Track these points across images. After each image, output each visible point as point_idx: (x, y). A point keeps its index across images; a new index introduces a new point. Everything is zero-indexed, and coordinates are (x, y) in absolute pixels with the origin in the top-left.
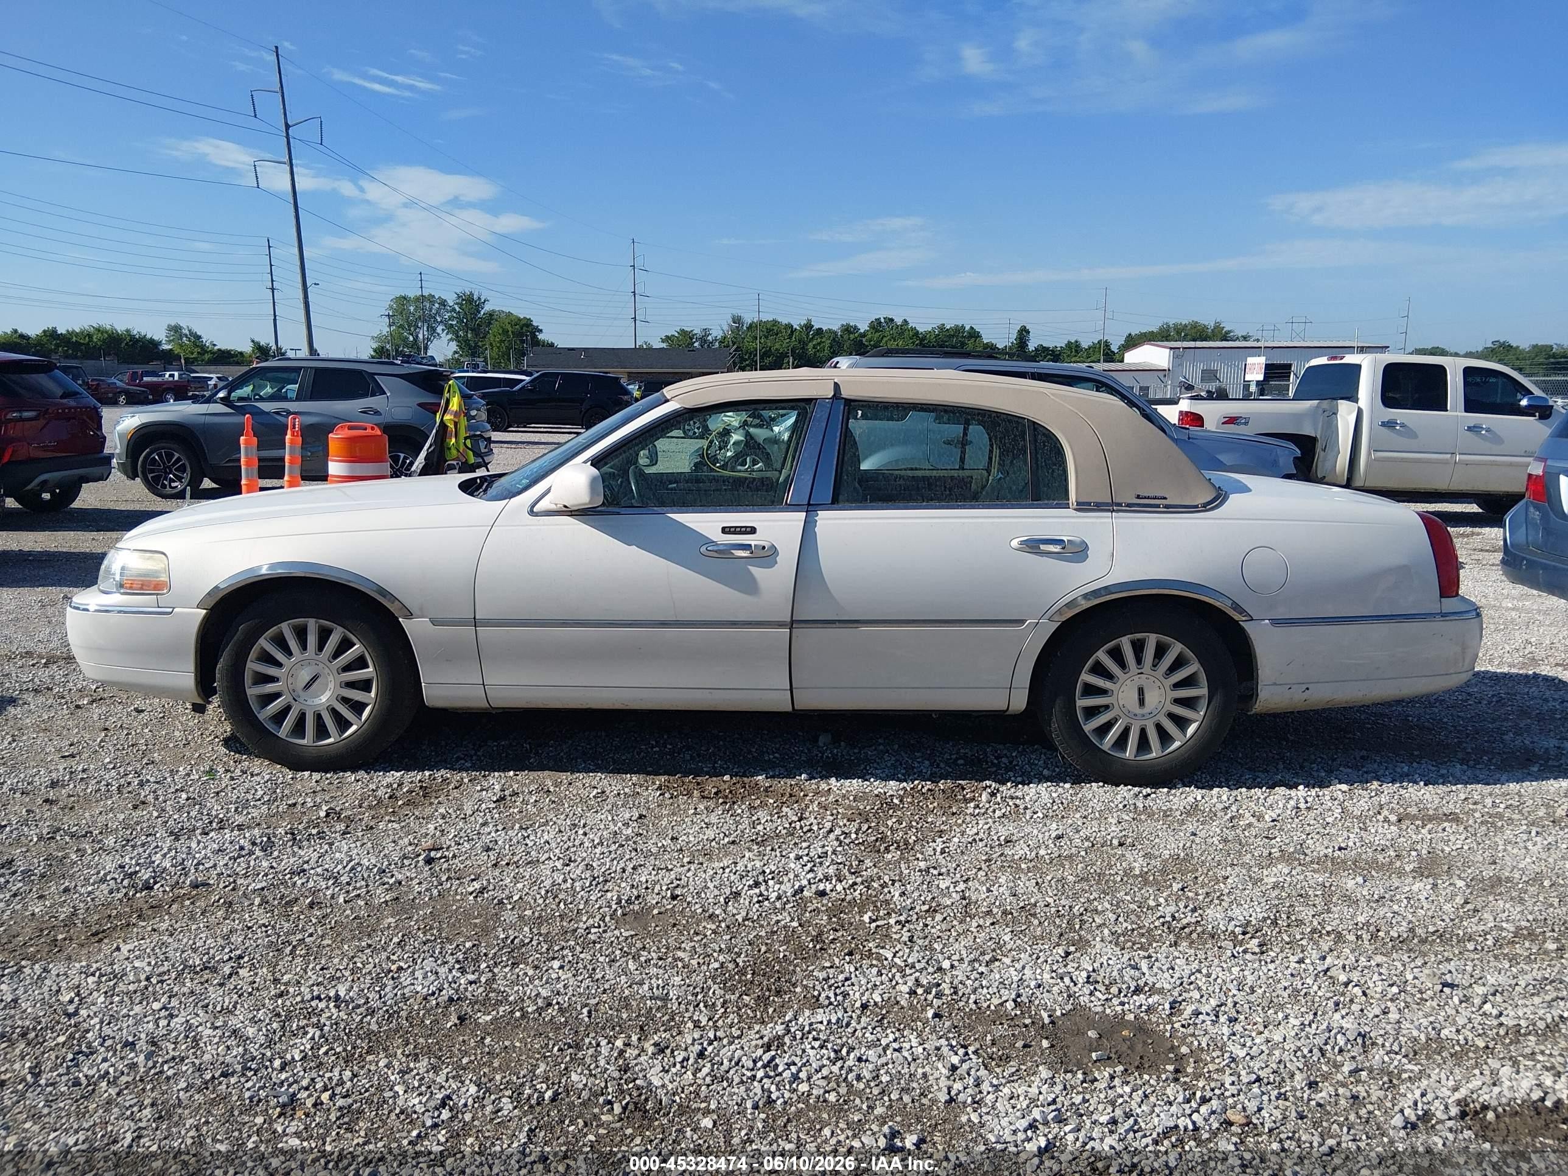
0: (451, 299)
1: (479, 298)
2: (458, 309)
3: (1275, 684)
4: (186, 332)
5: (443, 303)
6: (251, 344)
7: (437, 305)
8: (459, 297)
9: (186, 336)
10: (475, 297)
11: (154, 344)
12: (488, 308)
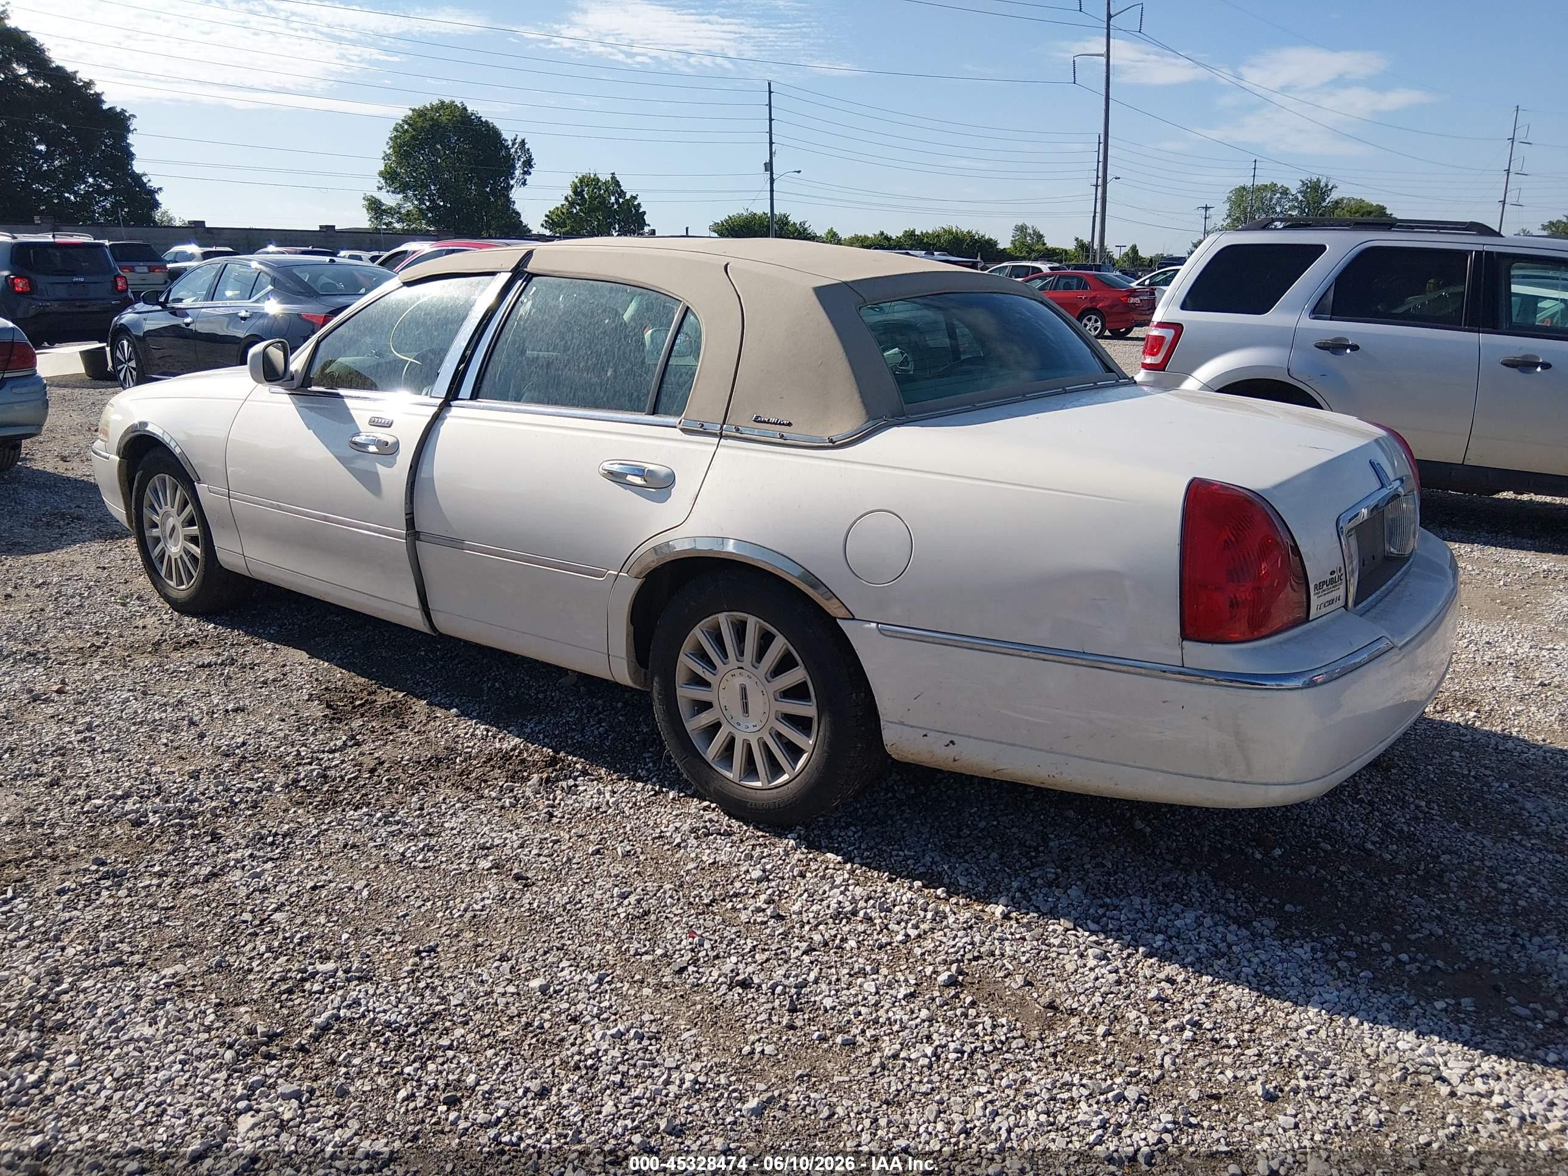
0: (1294, 187)
1: (1327, 186)
2: (1300, 198)
3: (902, 724)
4: (1030, 231)
5: (1285, 192)
6: (1075, 243)
7: (1278, 195)
8: (1304, 184)
9: (1030, 235)
10: (1322, 184)
11: (991, 244)
12: (1335, 196)
